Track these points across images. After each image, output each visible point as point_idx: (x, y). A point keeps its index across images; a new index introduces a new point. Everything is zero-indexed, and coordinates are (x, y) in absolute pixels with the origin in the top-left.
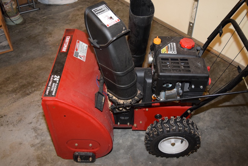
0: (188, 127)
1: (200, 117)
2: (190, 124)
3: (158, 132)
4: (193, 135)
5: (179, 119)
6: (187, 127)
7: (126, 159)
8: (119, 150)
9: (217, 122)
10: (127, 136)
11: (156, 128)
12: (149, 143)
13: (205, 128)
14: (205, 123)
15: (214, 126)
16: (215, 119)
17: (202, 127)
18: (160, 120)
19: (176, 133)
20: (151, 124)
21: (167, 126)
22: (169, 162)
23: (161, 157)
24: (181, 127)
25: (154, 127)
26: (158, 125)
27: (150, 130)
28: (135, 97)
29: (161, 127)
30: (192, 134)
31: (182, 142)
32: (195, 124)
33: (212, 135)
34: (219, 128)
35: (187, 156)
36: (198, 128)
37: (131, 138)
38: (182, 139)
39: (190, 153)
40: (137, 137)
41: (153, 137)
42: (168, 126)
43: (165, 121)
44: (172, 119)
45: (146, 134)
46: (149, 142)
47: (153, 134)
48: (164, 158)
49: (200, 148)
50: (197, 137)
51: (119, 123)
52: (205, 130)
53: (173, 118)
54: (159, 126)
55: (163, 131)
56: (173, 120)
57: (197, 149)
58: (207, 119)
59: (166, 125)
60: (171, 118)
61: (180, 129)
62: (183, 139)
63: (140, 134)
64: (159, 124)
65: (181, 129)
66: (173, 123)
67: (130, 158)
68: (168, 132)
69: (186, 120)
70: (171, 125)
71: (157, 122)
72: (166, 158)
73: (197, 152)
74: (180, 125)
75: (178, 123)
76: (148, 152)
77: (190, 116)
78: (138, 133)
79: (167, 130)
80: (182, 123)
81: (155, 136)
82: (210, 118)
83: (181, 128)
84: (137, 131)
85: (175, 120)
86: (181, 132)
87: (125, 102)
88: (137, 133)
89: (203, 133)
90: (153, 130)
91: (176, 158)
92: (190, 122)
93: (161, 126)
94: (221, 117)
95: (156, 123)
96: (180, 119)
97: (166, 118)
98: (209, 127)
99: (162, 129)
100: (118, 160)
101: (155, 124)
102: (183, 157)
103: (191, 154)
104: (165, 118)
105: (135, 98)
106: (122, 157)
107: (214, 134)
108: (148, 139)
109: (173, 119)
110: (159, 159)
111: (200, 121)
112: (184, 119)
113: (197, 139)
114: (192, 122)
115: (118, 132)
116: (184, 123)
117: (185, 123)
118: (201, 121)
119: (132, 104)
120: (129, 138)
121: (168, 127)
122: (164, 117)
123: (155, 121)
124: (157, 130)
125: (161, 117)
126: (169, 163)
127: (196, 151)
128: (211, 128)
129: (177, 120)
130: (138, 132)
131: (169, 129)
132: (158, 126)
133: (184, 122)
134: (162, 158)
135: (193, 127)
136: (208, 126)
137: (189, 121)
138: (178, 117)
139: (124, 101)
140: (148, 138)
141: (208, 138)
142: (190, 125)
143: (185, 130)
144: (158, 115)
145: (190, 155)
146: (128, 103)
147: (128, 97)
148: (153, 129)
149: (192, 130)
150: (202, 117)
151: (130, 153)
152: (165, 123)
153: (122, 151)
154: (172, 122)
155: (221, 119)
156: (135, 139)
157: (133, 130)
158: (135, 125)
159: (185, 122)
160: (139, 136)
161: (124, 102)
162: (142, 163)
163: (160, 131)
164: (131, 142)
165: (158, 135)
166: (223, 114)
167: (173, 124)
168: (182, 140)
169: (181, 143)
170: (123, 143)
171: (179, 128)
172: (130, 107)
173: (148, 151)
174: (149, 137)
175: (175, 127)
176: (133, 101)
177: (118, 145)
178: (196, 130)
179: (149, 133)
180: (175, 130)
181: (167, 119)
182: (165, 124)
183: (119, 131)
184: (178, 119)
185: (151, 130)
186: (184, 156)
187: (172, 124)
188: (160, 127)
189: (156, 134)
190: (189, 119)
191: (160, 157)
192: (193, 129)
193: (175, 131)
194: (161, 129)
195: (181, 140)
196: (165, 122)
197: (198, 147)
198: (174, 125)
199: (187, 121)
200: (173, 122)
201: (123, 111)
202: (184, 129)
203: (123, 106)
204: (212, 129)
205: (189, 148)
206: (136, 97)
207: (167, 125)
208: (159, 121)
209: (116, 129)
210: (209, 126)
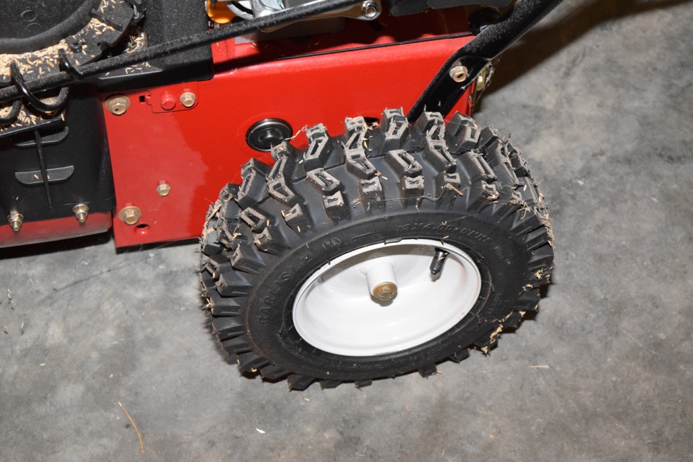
0: (463, 168)
1: (541, 104)
2: (475, 146)
3: (274, 231)
4: (500, 212)
5: (399, 125)
6: (452, 169)
7: (101, 437)
8: (53, 389)
9: (645, 122)
10: (92, 293)
11: (261, 206)
12: (236, 308)
13: (578, 165)
14: (576, 139)
15: (629, 147)
16: (636, 104)
17: (561, 163)
18: (282, 153)
19: (391, 218)
20: (225, 189)
21: (328, 183)
22: (378, 408)
23: (323, 387)
24: (414, 175)
25: (249, 202)
26: (272, 183)
27: (225, 226)
28: (88, 22)
29: (291, 194)
30: (495, 209)
31: (436, 271)
32: (505, 143)
33: (626, 201)
34: (660, 155)
35: (485, 349)
36: (527, 168)
37: (119, 304)
38: (438, 249)
39: (499, 330)
40: (158, 290)
41: (247, 266)
42: (336, 182)
43: (310, 151)
44: (352, 132)
45: (206, 258)
46: (232, 303)
47: (246, 248)
48: (344, 388)
49: (553, 291)
50: (527, 223)
51: (15, 217)
52: (581, 183)
53: (360, 128)
54: (277, 187)
55: (305, 219)
56: (362, 138)
57: (537, 302)
58: (586, 108)
59: (323, 178)
60: (349, 127)
61: (408, 186)
62: (444, 252)
63: (175, 269)
64: (274, 177)
65: (415, 186)
66: (363, 154)
67: (128, 426)
68: (336, 222)
69: (443, 128)
70: (352, 169)
71: (263, 168)
72: (353, 385)
73: (540, 316)
74: (408, 162)
75: (395, 153)
76: (234, 369)
77: (467, 99)
78: (160, 260)
79: (328, 205)
80: (419, 150)
81: (260, 258)
82: (600, 105)
83: (419, 178)
84: (151, 253)
85: (375, 137)
86: (420, 203)
87: (24, 61)
88: (155, 267)
89: (570, 201)
90: (242, 221)
91: (416, 376)
92: (472, 137)
93: (287, 189)
94: (670, 86)
95: (253, 174)
96: (405, 125)
97: (316, 134)
98: (603, 159)
99: (297, 207)
100: (53, 452)
101: (250, 184)
102: (456, 361)
103: (505, 336)
104: (309, 134)
105: (92, 32)
106: (78, 431)
107: (633, 196)
108: (218, 284)
109: (363, 134)
110: (316, 397)
111: (544, 132)
112: (431, 123)
113: (531, 237)
114: (485, 132)
115: (26, 277)
116: (431, 144)
117: (437, 147)
118: (551, 127)
119: (71, 70)
120: (106, 306)
121: (333, 187)
122: (305, 128)
123: (251, 161)
124: (267, 215)
125: (283, 130)
126: (379, 414)
127: (532, 315)
128: (615, 160)
129: (389, 136)
130: (158, 256)
131: (344, 197)
132: (271, 191)
133: (429, 139)
134: (331, 392)
135: (493, 161)
136: (594, 155)
137: (462, 130)
138: (388, 113)
139: (17, 56)
140: (217, 279)
141: (599, 228)
142: (472, 153)
143: (447, 191)
144: (267, 123)
145: (500, 342)
146: (44, 65)
147: (43, 30)
148: (243, 215)
149: (490, 181)
150: (549, 107)
151: (123, 393)
152: (310, 165)
153: (69, 393)
154: (354, 152)
155: (671, 96)
156: (144, 301)
157: (120, 250)
158: (129, 213)
159: (436, 142)
160: (171, 279)
161: (13, 67)
162: (212, 444)
163: (287, 223)
164: (119, 326)
165: (276, 246)
166: (682, 65)
167: (362, 162)
168: (436, 258)
169: (434, 280)
170: (71, 340)
171: (402, 184)
172: (64, 92)
173: (231, 362)
174: (222, 271)
175: (376, 179)
176: (76, 48)
177: (37, 363)
178: (517, 181)
179: (223, 245)
180: (379, 199)
181: (325, 139)
182: (311, 174)
183: (31, 272)
184: (393, 125)
185: (232, 221)
186: (467, 356)
187: (359, 166)
188: (287, 195)
189: (264, 245)
190: (463, 118)
191: (317, 384)
192: (492, 175)
193: (383, 204)
194: (291, 204)
195: (430, 259)
196: (310, 157)
197: (543, 289)
198: (373, 168)
199: (453, 134)
200: (360, 151)
201: (24, 124)
202: (439, 181)
203: (12, 88)
204: (622, 170)
205: (486, 299)
206: (95, 23)
207: (325, 173)
208: (275, 160)
209: (13, 261)
210: (602, 153)
